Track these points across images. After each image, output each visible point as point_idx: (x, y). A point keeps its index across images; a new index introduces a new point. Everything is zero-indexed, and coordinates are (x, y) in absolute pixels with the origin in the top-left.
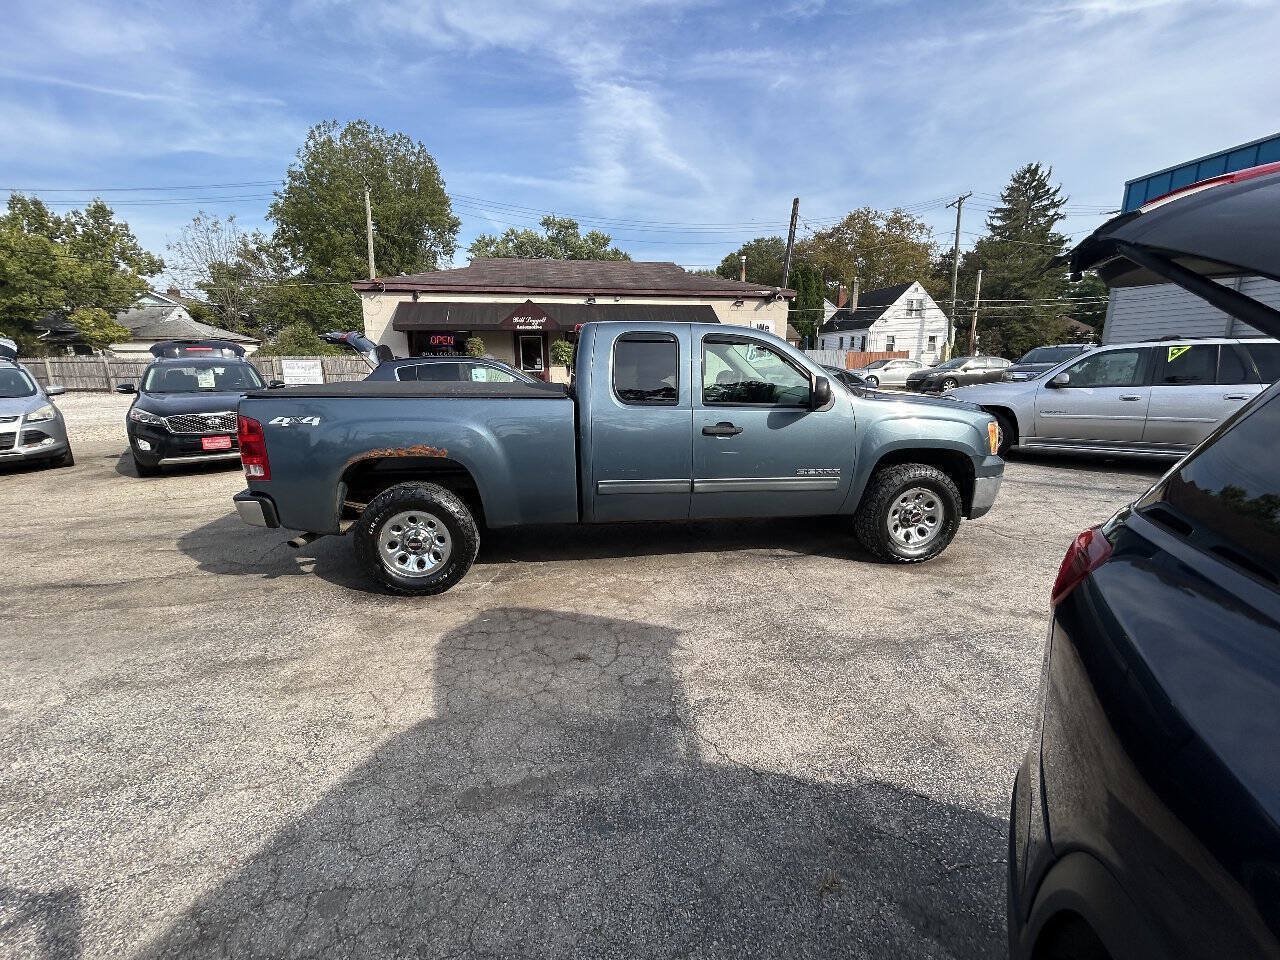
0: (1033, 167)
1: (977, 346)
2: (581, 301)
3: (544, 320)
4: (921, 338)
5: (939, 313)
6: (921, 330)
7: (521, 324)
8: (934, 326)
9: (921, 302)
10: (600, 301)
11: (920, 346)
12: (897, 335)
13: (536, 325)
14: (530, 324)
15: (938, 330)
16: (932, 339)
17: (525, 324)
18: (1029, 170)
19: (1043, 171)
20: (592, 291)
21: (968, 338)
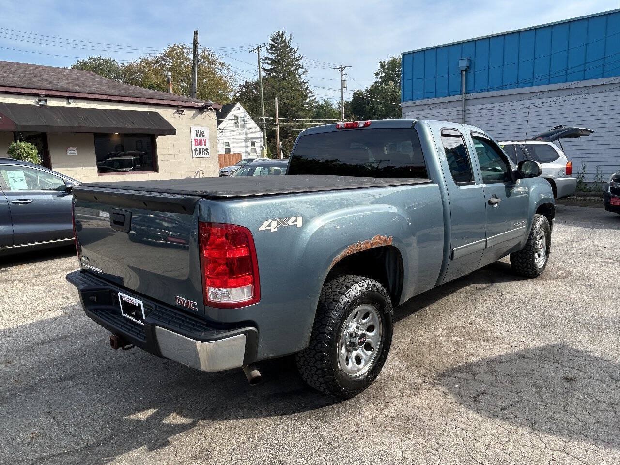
0: (281, 33)
1: (282, 149)
2: (30, 101)
4: (246, 144)
5: (255, 126)
6: (246, 137)
8: (253, 135)
9: (243, 118)
10: (51, 103)
11: (246, 148)
12: (231, 141)
15: (257, 138)
16: (253, 144)
18: (279, 35)
19: (287, 36)
20: (43, 92)
21: (275, 144)
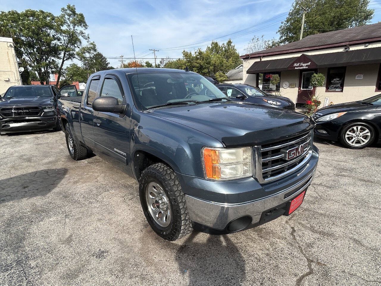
2: (341, 50)
3: (309, 64)
7: (297, 67)
10: (352, 49)
13: (304, 66)
14: (302, 66)
17: (299, 66)
20: (347, 43)
